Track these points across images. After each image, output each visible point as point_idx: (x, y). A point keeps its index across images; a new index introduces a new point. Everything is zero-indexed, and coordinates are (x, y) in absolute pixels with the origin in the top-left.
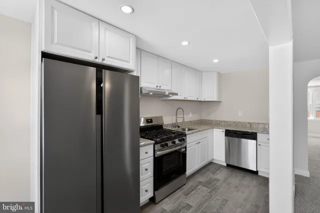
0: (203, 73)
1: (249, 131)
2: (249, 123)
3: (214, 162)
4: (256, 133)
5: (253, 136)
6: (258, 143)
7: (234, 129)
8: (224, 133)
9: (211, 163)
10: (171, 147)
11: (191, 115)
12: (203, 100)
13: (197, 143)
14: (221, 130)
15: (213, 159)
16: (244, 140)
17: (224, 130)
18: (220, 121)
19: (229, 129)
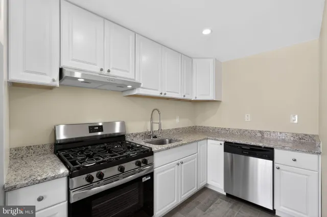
0: (194, 60)
1: (261, 144)
2: (260, 132)
3: (209, 187)
4: (272, 149)
5: (267, 153)
6: (276, 165)
7: (237, 141)
8: (222, 147)
9: (205, 189)
10: (115, 178)
11: (177, 120)
12: (193, 99)
13: (178, 164)
14: (219, 142)
15: (207, 184)
16: (252, 159)
17: (223, 143)
18: (219, 129)
19: (230, 141)
